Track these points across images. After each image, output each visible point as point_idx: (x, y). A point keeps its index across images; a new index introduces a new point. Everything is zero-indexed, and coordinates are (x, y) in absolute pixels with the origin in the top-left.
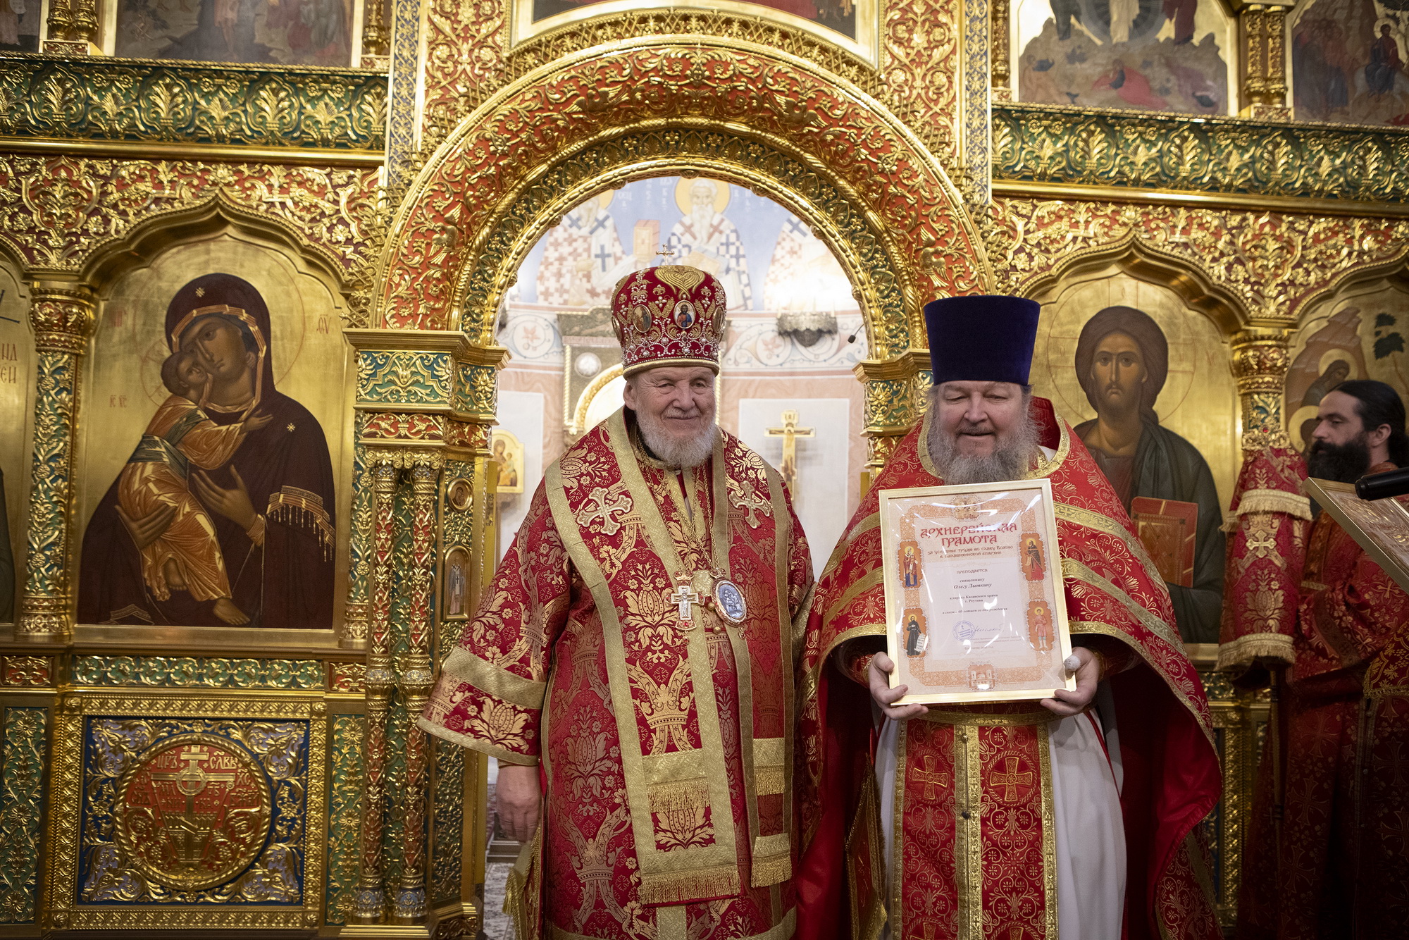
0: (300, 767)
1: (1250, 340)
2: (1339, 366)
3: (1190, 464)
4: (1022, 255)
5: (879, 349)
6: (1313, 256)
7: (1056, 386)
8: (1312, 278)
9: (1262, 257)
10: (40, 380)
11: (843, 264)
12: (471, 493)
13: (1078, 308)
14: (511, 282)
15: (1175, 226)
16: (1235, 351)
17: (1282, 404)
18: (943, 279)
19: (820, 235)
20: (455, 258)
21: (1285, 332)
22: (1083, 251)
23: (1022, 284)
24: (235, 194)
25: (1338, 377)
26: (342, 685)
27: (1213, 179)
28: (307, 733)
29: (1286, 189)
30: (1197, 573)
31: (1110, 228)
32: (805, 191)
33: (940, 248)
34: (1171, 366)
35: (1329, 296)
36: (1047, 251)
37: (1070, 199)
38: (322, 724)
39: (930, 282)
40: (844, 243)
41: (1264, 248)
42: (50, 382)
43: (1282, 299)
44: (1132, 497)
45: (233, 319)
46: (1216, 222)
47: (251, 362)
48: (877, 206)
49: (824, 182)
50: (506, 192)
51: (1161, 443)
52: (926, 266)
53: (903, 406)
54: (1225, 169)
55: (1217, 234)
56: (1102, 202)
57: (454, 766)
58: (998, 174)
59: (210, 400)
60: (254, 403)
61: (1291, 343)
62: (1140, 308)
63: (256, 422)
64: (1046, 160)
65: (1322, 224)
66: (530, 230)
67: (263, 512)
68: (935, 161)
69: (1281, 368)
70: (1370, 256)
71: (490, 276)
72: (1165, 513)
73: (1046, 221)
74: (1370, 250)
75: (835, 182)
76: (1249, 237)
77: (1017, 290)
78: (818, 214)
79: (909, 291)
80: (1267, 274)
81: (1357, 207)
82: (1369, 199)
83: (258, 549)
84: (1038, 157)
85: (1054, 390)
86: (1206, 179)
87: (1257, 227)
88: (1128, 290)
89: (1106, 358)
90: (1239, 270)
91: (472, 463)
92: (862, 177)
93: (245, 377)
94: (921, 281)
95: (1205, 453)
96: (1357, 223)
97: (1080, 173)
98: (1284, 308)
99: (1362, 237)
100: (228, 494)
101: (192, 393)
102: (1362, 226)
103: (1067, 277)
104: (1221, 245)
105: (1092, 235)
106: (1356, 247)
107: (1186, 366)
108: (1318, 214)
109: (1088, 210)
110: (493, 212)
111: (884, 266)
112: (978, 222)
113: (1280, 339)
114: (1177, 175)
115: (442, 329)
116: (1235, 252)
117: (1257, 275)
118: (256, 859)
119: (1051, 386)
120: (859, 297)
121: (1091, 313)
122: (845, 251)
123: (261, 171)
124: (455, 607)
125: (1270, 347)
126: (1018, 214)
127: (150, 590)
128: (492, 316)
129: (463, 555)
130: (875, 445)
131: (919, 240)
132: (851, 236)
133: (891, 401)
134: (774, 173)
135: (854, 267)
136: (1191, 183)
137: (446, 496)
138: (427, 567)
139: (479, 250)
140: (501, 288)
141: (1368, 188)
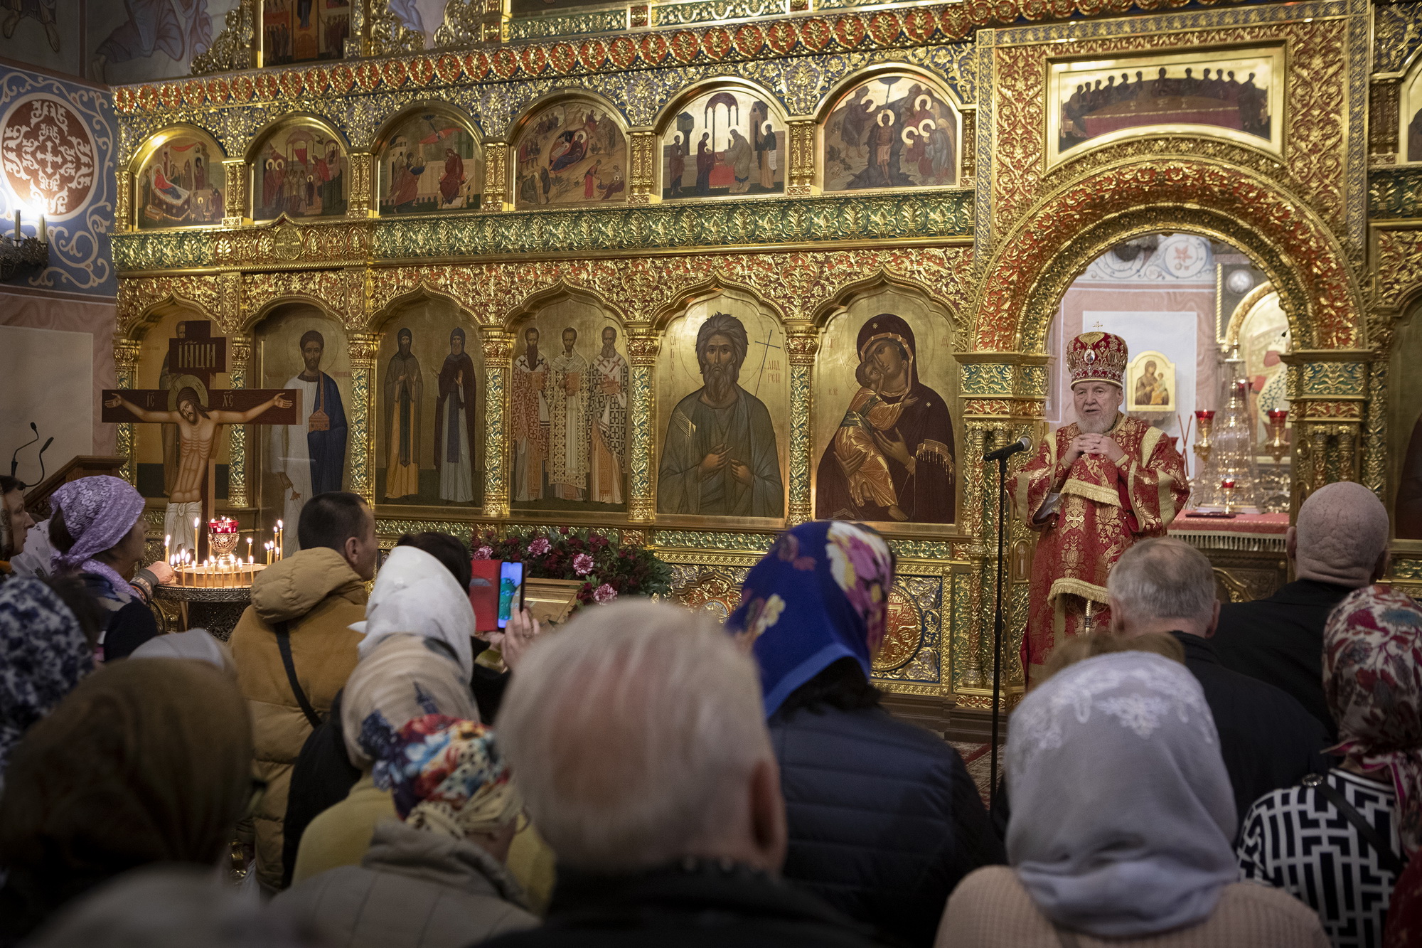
0: (937, 604)
4: (1405, 271)
10: (793, 382)
12: (1031, 443)
14: (1054, 313)
20: (1016, 304)
24: (892, 267)
26: (959, 556)
28: (941, 584)
38: (949, 579)
42: (798, 382)
45: (893, 341)
47: (905, 366)
48: (1285, 251)
50: (1046, 260)
59: (882, 389)
60: (907, 391)
63: (908, 402)
66: (1065, 279)
67: (914, 455)
71: (1040, 310)
75: (1259, 237)
83: (912, 476)
92: (1274, 233)
93: (902, 375)
100: (894, 444)
101: (873, 386)
110: (1039, 273)
111: (1295, 289)
115: (1009, 347)
118: (914, 656)
123: (906, 252)
126: (1402, 242)
127: (853, 500)
131: (1312, 273)
140: (1049, 315)
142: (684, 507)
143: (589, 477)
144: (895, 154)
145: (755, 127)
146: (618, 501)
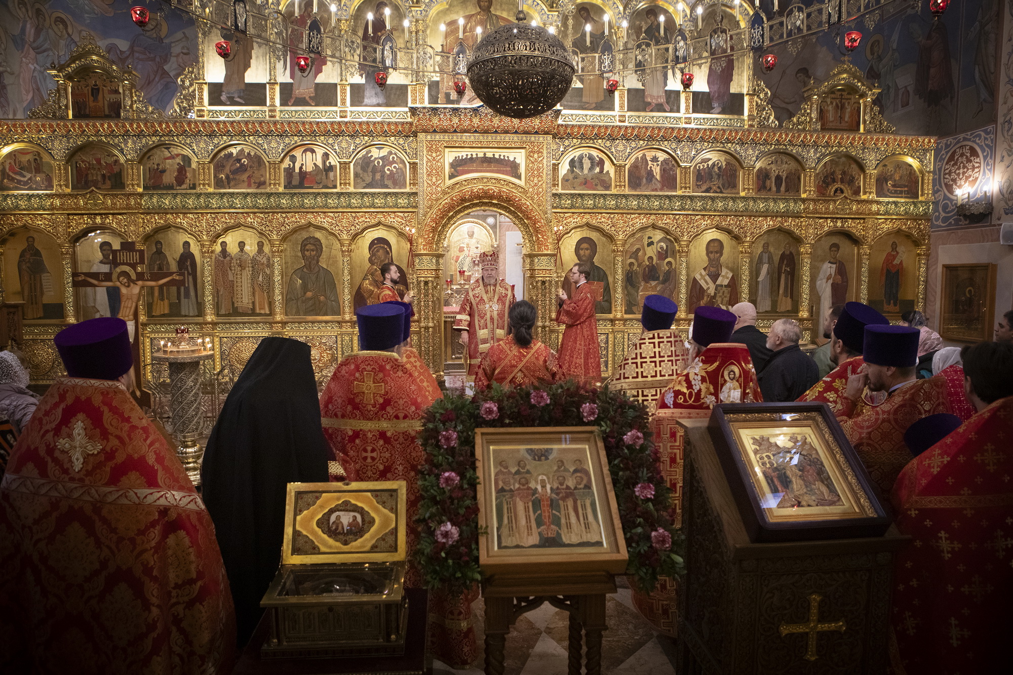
1: (616, 244)
3: (602, 273)
5: (527, 250)
6: (631, 224)
8: (631, 229)
9: (619, 225)
12: (439, 285)
16: (612, 247)
17: (623, 259)
18: (541, 235)
19: (516, 224)
20: (434, 235)
21: (624, 242)
22: (576, 224)
23: (561, 233)
24: (383, 219)
29: (624, 208)
30: (603, 298)
31: (582, 219)
32: (511, 214)
33: (540, 229)
34: (597, 250)
35: (634, 233)
36: (567, 226)
37: (573, 213)
39: (538, 236)
41: (619, 222)
42: (345, 263)
43: (623, 234)
45: (383, 247)
46: (607, 217)
47: (388, 256)
49: (514, 213)
50: (444, 219)
51: (595, 268)
52: (538, 232)
54: (610, 204)
56: (580, 213)
58: (555, 208)
59: (379, 266)
61: (626, 244)
62: (590, 237)
64: (567, 205)
65: (633, 216)
66: (449, 226)
68: (538, 209)
69: (622, 251)
71: (441, 237)
73: (567, 218)
74: (645, 222)
76: (616, 220)
78: (514, 220)
79: (534, 237)
80: (620, 229)
82: (644, 210)
86: (605, 207)
87: (618, 217)
89: (582, 249)
90: (613, 229)
91: (439, 279)
92: (523, 213)
93: (387, 260)
96: (642, 216)
97: (575, 207)
98: (624, 237)
99: (643, 219)
101: (375, 264)
103: (573, 231)
104: (609, 222)
105: (578, 221)
109: (577, 215)
110: (442, 223)
111: (529, 232)
113: (622, 244)
114: (598, 206)
115: (432, 250)
116: (612, 224)
117: (617, 229)
120: (524, 238)
123: (389, 214)
125: (620, 246)
126: (560, 217)
128: (442, 246)
130: (528, 272)
131: (536, 227)
132: (521, 225)
133: (531, 262)
134: (504, 211)
135: (522, 231)
136: (602, 208)
137: (434, 286)
139: (439, 232)
140: (444, 239)
142: (298, 313)
143: (253, 303)
144: (383, 176)
145: (324, 163)
146: (268, 312)
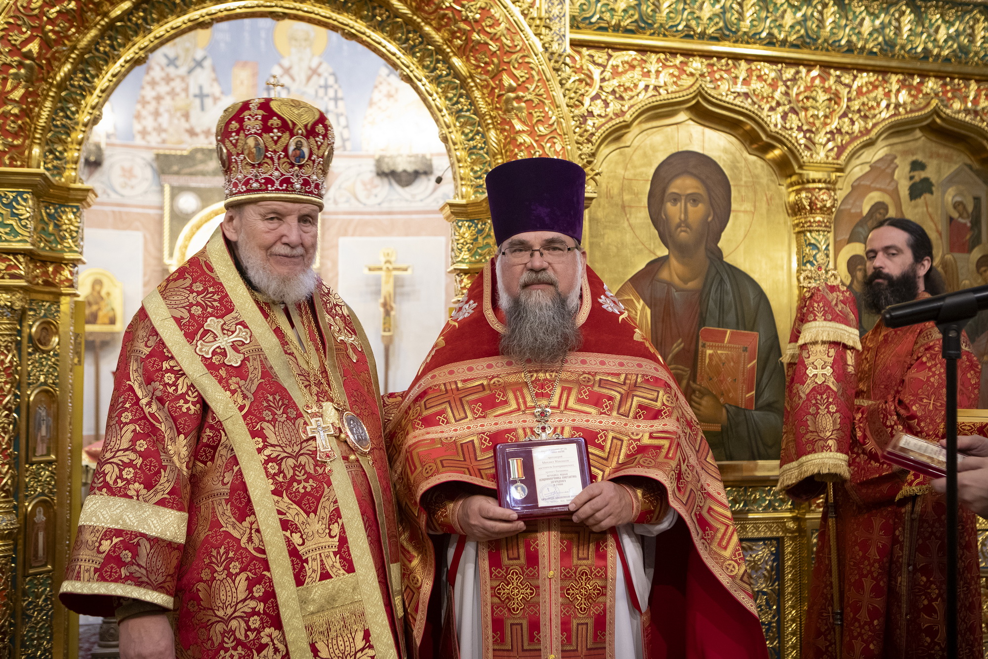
1: (803, 183)
2: (879, 207)
3: (752, 296)
4: (599, 102)
5: (464, 189)
6: (857, 108)
7: (630, 225)
8: (856, 128)
9: (813, 107)
11: (429, 107)
12: (57, 333)
13: (651, 152)
14: (95, 121)
15: (736, 77)
16: (790, 193)
17: (831, 241)
18: (524, 123)
19: (408, 79)
20: (34, 94)
21: (833, 176)
22: (654, 99)
23: (597, 129)
25: (878, 216)
27: (770, 34)
29: (833, 46)
30: (758, 396)
31: (678, 77)
32: (392, 36)
33: (521, 94)
34: (734, 206)
35: (870, 144)
36: (621, 98)
37: (643, 50)
39: (512, 126)
40: (430, 87)
41: (814, 99)
43: (830, 145)
44: (700, 328)
46: (773, 75)
48: (461, 52)
49: (410, 28)
50: (88, 29)
51: (725, 277)
52: (508, 111)
53: (488, 244)
54: (781, 26)
55: (774, 86)
56: (671, 53)
57: (42, 610)
58: (575, 24)
61: (838, 186)
62: (706, 153)
64: (620, 13)
65: (864, 78)
66: (115, 68)
68: (516, 10)
69: (829, 209)
70: (905, 109)
71: (73, 113)
72: (729, 342)
73: (620, 69)
74: (905, 103)
75: (421, 28)
76: (802, 89)
77: (593, 134)
78: (406, 59)
79: (492, 135)
80: (818, 123)
81: (894, 64)
82: (903, 57)
84: (613, 10)
85: (629, 229)
86: (764, 35)
87: (809, 79)
88: (695, 135)
89: (676, 199)
90: (793, 119)
91: (58, 303)
92: (447, 24)
94: (503, 126)
95: (764, 286)
96: (894, 78)
97: (651, 25)
98: (833, 154)
99: (898, 91)
102: (898, 81)
103: (640, 123)
104: (777, 95)
105: (662, 84)
106: (893, 100)
107: (748, 206)
108: (862, 69)
109: (659, 60)
110: (74, 48)
111: (468, 110)
112: (557, 70)
113: (829, 182)
114: (738, 30)
115: (22, 166)
116: (790, 102)
117: (809, 123)
119: (626, 224)
120: (445, 139)
121: (662, 157)
122: (431, 95)
124: (41, 449)
125: (820, 189)
126: (594, 63)
128: (76, 154)
129: (49, 395)
130: (461, 281)
131: (501, 86)
132: (437, 80)
133: (476, 239)
134: (362, 18)
135: (440, 111)
136: (751, 38)
137: (30, 336)
138: (10, 409)
139: (61, 86)
140: (85, 125)
141: (903, 47)
